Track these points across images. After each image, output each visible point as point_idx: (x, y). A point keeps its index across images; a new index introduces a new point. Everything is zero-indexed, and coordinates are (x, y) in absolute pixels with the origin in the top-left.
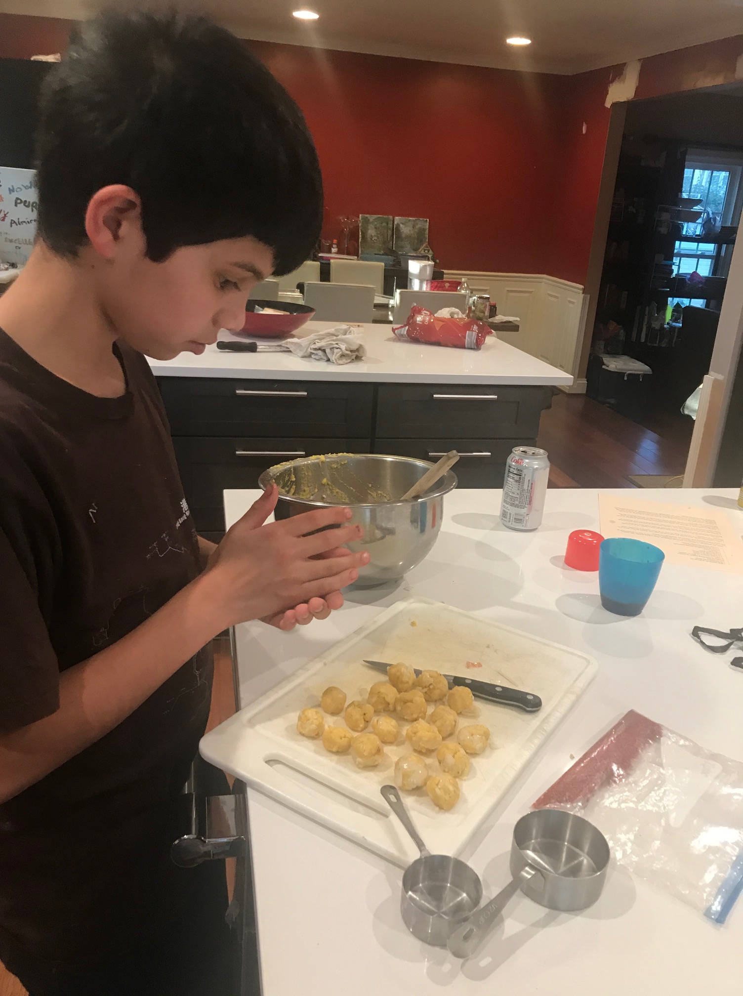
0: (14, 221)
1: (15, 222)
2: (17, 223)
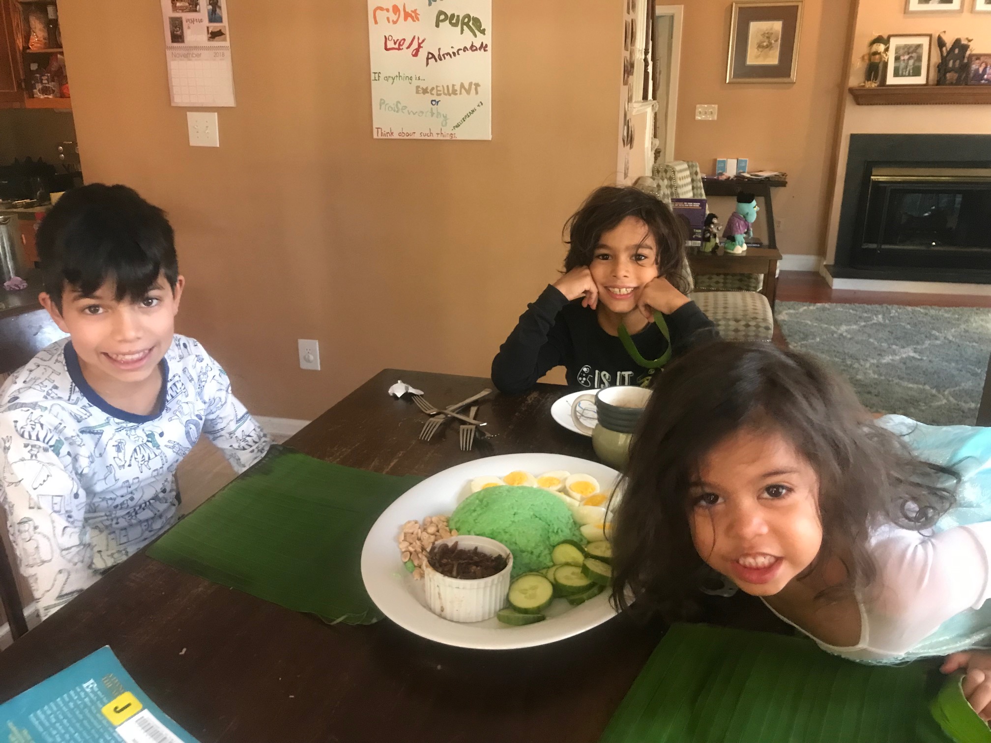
0: (432, 54)
1: (433, 56)
2: (437, 57)
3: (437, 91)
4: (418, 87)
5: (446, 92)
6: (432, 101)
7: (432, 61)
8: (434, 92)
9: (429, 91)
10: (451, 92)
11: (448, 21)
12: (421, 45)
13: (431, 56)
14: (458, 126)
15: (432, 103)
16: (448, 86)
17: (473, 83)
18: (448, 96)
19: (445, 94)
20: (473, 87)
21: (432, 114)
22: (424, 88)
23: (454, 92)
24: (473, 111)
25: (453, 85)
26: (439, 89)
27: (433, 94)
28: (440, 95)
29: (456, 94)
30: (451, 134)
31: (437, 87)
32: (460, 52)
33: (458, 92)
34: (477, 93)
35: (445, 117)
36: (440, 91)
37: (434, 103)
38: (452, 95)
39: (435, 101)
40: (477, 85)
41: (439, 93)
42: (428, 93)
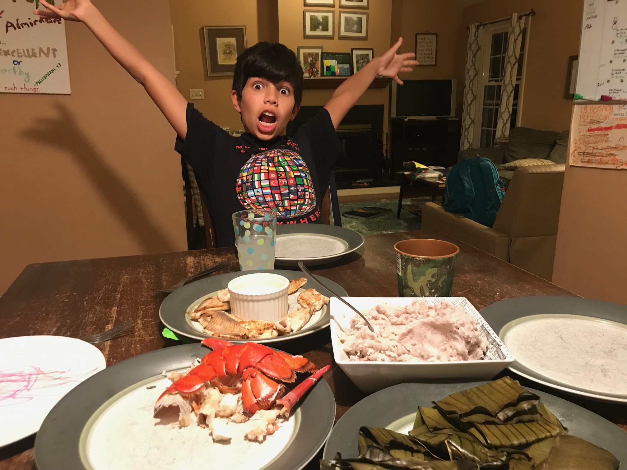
0: (11, 24)
2: (15, 26)
3: (18, 53)
5: (26, 54)
6: (14, 61)
7: (11, 29)
8: (15, 54)
9: (10, 53)
10: (31, 54)
12: (1, 16)
13: (9, 25)
14: (40, 82)
15: (14, 63)
16: (28, 50)
17: (51, 48)
18: (28, 58)
19: (25, 56)
20: (51, 52)
21: (15, 72)
22: (6, 50)
23: (34, 55)
24: (53, 71)
25: (33, 50)
26: (19, 51)
27: (14, 56)
28: (21, 56)
29: (36, 57)
30: (34, 88)
32: (36, 23)
33: (38, 55)
34: (55, 56)
35: (27, 75)
36: (21, 53)
37: (16, 63)
38: (32, 57)
39: (17, 61)
40: (54, 50)
41: (19, 55)
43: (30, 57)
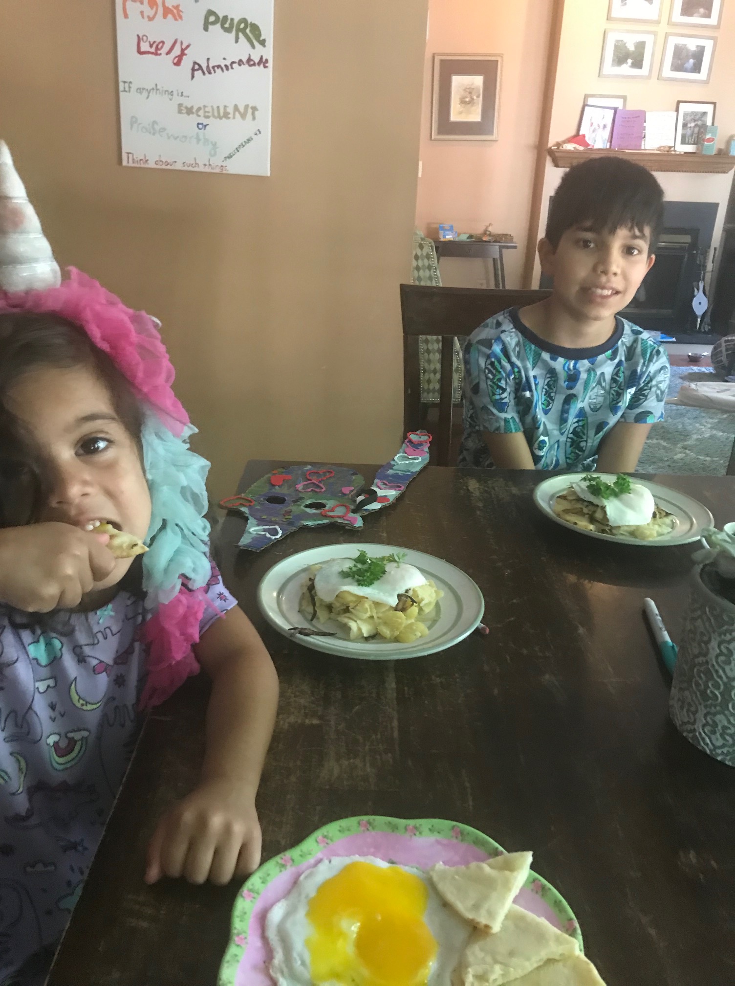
0: (199, 65)
1: (200, 67)
2: (205, 69)
3: (205, 112)
4: (180, 105)
5: (216, 114)
6: (198, 124)
7: (198, 74)
8: (201, 113)
9: (194, 111)
10: (222, 114)
11: (218, 25)
12: (186, 52)
13: (196, 67)
14: (230, 157)
15: (198, 127)
16: (218, 107)
17: (250, 106)
18: (218, 120)
19: (214, 116)
20: (250, 111)
21: (198, 140)
22: (189, 106)
23: (226, 115)
24: (249, 140)
25: (225, 107)
26: (207, 109)
27: (199, 116)
28: (208, 117)
29: (229, 118)
30: (222, 166)
31: (205, 107)
32: (234, 65)
33: (231, 116)
34: (254, 118)
35: (215, 145)
36: (208, 112)
37: (200, 126)
38: (224, 119)
39: (202, 124)
40: (254, 109)
41: (207, 114)
42: (193, 113)
43: (221, 118)
